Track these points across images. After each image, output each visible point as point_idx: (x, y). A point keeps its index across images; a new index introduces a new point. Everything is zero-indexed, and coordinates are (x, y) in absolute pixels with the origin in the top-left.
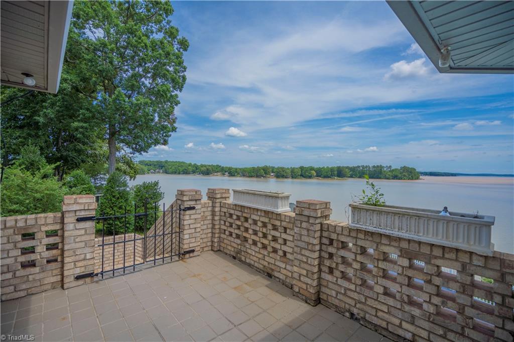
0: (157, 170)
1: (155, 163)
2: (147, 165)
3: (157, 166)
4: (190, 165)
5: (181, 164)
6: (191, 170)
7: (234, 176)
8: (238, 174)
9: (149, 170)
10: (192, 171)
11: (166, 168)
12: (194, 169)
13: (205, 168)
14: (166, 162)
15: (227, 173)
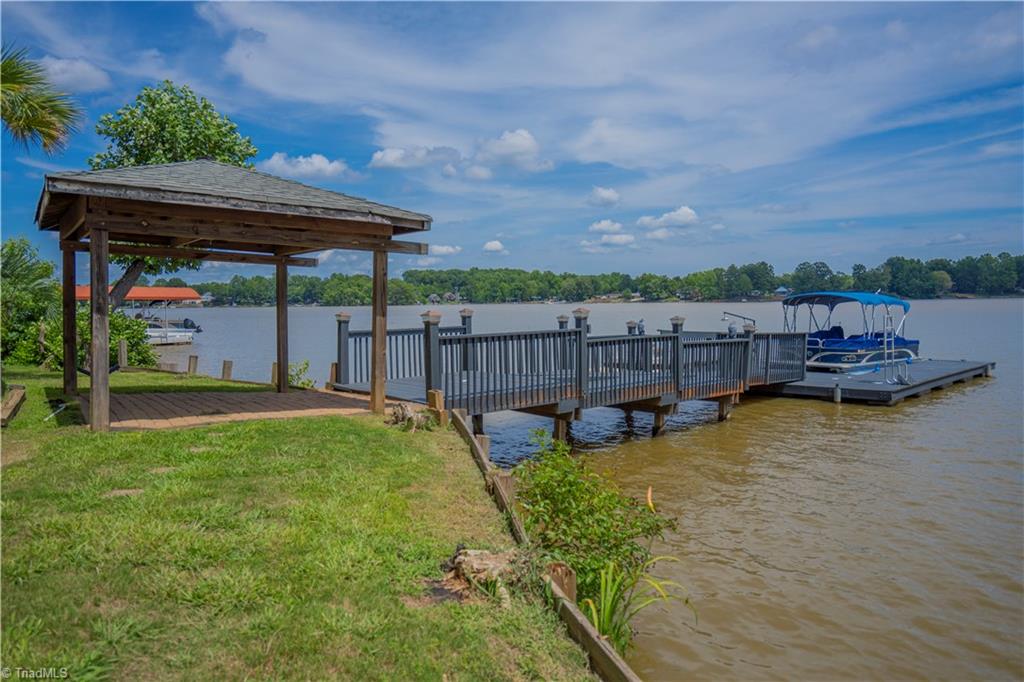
0: (447, 295)
1: (443, 276)
2: (423, 281)
3: (449, 284)
4: (536, 276)
5: (510, 275)
6: (534, 291)
7: (658, 299)
8: (673, 293)
9: (427, 296)
10: (539, 294)
11: (469, 287)
12: (544, 285)
13: (572, 282)
14: (474, 271)
15: (638, 294)
